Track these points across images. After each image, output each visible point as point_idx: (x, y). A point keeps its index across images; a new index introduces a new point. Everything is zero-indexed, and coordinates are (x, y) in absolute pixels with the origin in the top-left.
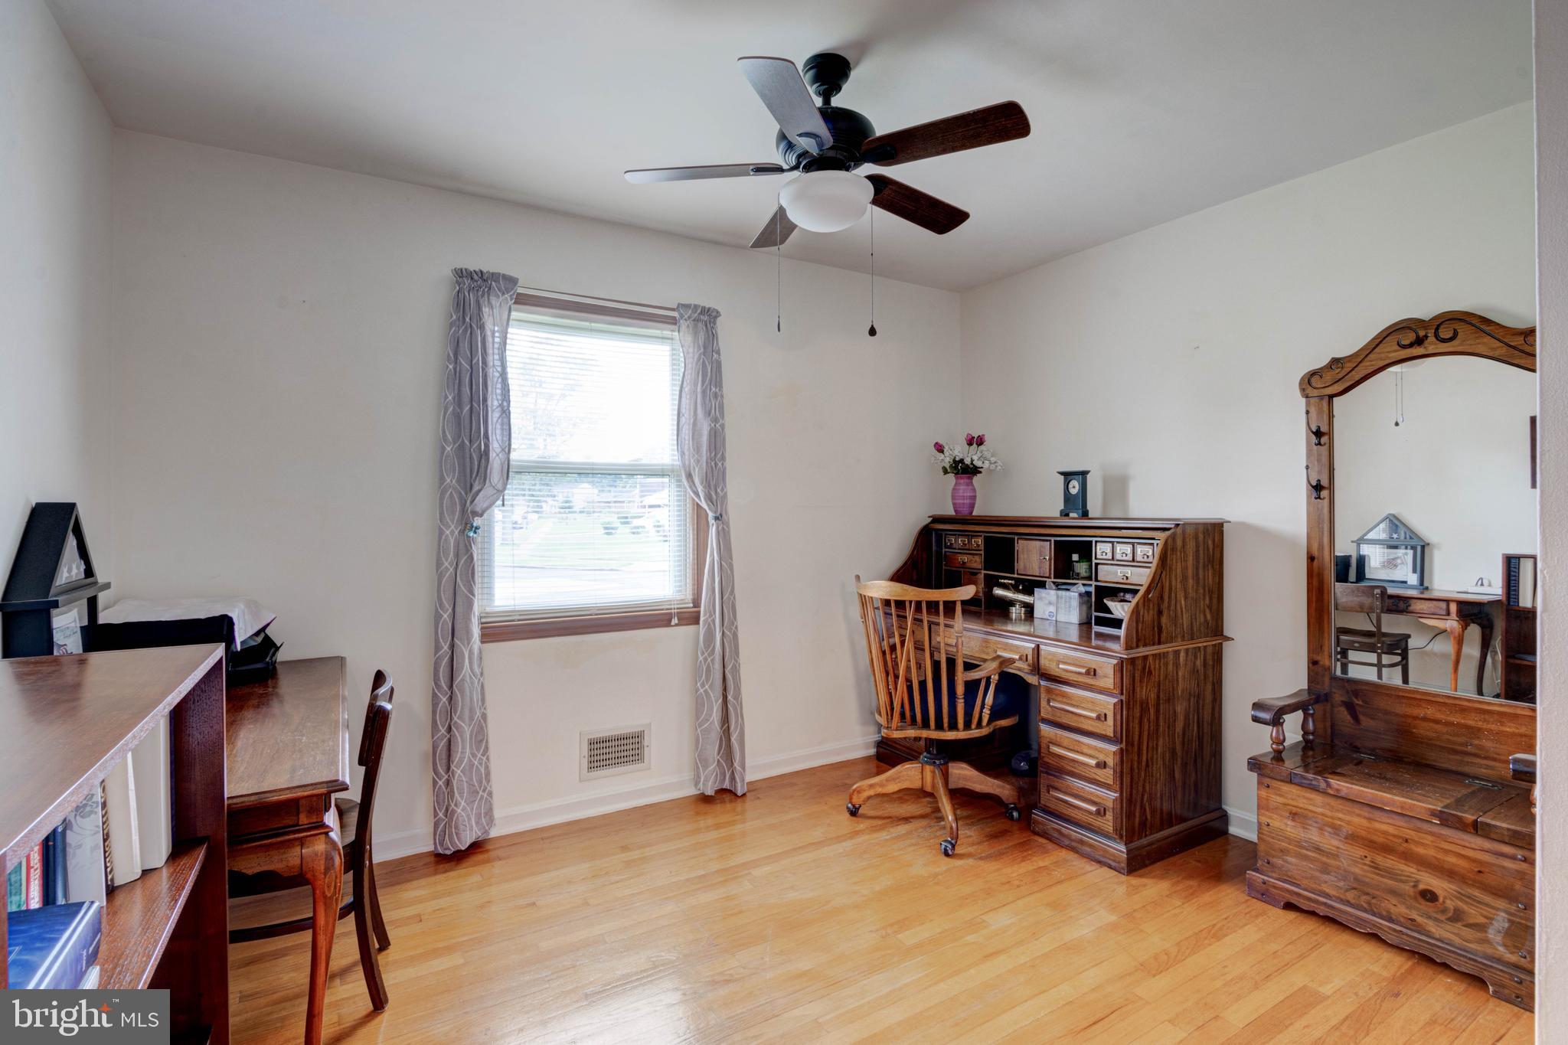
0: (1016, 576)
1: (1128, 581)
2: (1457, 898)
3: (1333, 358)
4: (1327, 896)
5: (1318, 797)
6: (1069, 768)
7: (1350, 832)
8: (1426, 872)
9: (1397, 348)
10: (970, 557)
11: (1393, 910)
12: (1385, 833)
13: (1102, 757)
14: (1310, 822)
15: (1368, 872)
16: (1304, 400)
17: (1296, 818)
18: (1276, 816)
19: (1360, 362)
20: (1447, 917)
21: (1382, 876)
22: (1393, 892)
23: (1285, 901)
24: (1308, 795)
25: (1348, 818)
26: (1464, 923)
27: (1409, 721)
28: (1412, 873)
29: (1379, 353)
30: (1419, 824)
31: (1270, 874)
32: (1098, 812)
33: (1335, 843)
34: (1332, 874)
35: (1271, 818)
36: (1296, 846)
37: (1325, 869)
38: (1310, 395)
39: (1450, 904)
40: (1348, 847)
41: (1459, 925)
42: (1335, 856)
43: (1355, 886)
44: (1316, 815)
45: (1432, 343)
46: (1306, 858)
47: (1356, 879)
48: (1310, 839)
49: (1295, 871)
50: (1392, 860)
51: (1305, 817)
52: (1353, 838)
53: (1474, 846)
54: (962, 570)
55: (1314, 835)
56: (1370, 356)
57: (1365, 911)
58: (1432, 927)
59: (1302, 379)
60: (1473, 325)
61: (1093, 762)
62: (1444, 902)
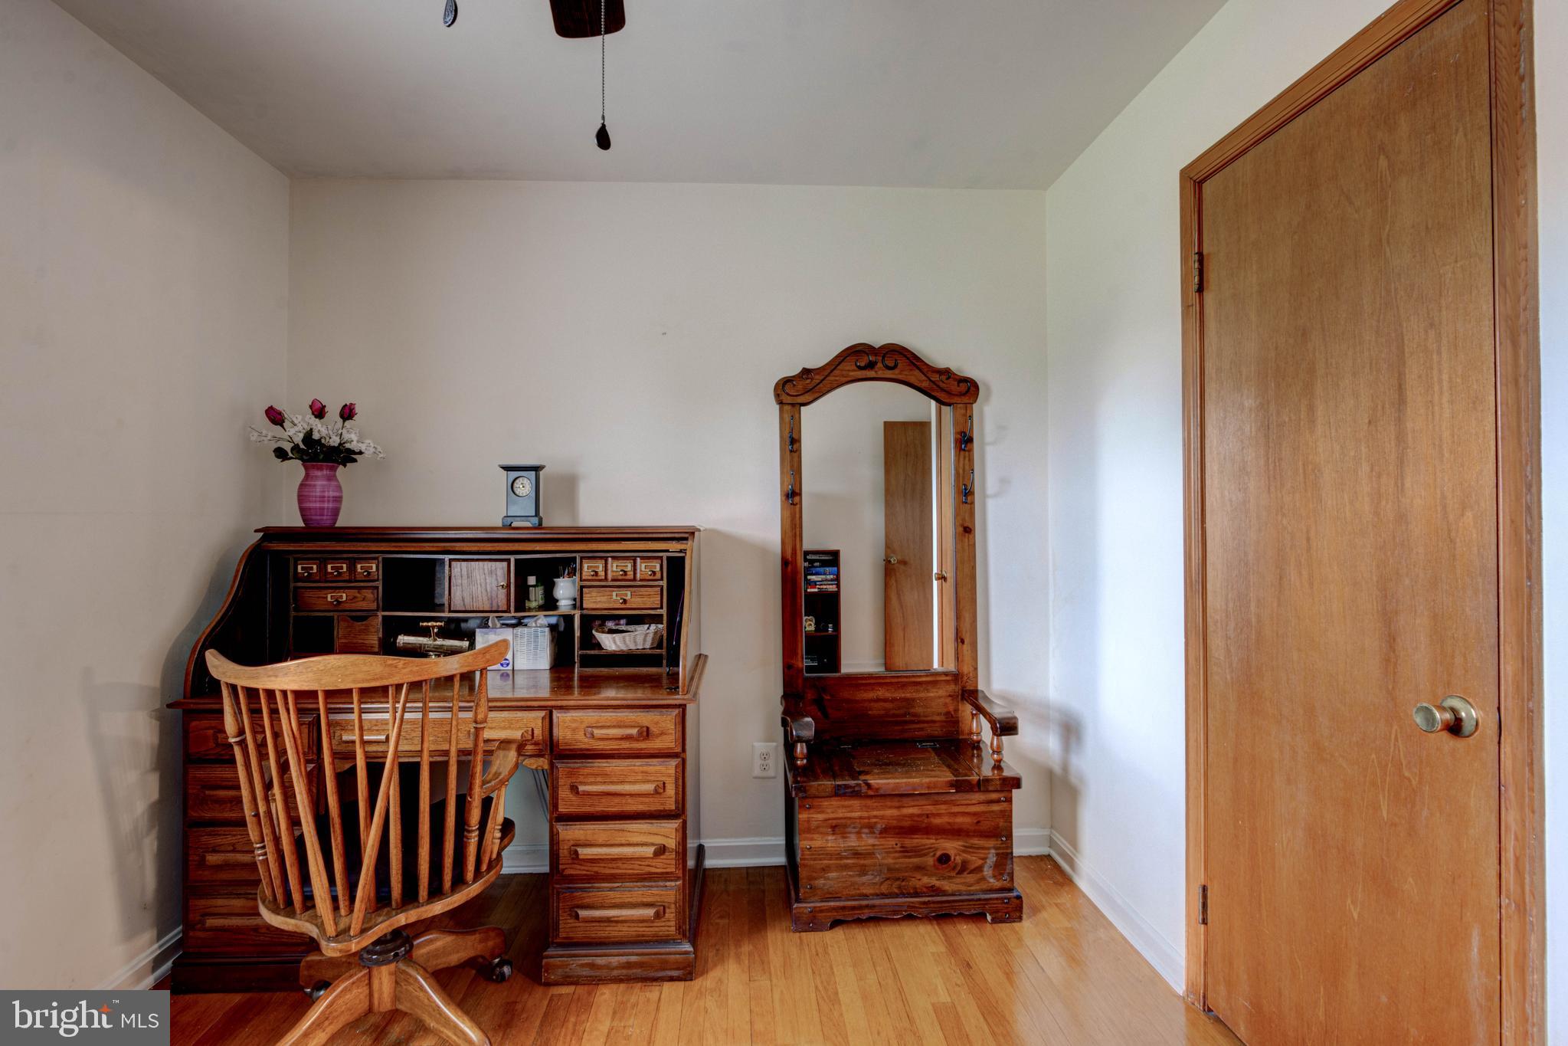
0: (446, 614)
1: (628, 606)
2: (964, 851)
3: (804, 369)
4: (865, 896)
5: (855, 802)
6: (608, 871)
7: (884, 826)
8: (942, 838)
9: (855, 368)
10: (354, 592)
11: (918, 884)
12: (911, 816)
13: (659, 840)
14: (849, 830)
15: (899, 858)
16: (777, 407)
17: (837, 830)
18: (817, 835)
19: (827, 376)
20: (957, 871)
21: (910, 857)
22: (919, 868)
23: (832, 920)
24: (847, 803)
25: (881, 813)
26: (968, 872)
27: (866, 704)
28: (932, 844)
29: (842, 370)
30: (936, 797)
31: (812, 899)
32: (658, 916)
33: (871, 841)
34: (870, 873)
35: (812, 839)
36: (837, 859)
37: (863, 871)
38: (784, 401)
39: (959, 860)
40: (883, 841)
41: (965, 874)
42: (870, 855)
43: (889, 876)
44: (854, 821)
45: (880, 369)
46: (846, 867)
47: (890, 870)
48: (849, 847)
49: (836, 886)
50: (917, 838)
51: (845, 826)
52: (886, 831)
53: (974, 802)
54: (335, 615)
55: (852, 842)
56: (835, 371)
57: (897, 896)
58: (947, 886)
59: (777, 385)
60: (908, 359)
61: (649, 851)
62: (955, 859)
